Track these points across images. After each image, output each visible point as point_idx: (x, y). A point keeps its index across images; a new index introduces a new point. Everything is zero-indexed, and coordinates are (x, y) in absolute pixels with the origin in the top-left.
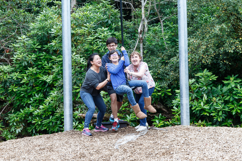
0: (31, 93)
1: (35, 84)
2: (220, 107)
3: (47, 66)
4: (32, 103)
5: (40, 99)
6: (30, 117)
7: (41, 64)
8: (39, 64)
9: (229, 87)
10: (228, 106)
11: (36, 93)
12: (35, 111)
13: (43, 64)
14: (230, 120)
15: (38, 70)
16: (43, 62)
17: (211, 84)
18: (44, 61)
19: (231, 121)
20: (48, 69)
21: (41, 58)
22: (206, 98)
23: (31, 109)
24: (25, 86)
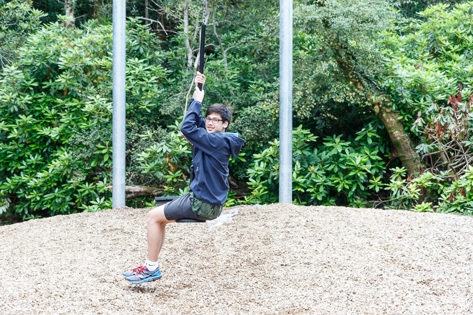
0: (23, 154)
1: (29, 141)
2: (320, 180)
3: (48, 113)
4: (25, 169)
5: (38, 162)
6: (21, 190)
7: (39, 111)
8: (37, 111)
9: (334, 152)
10: (331, 179)
11: (31, 153)
12: (31, 181)
13: (42, 110)
14: (333, 199)
15: (34, 120)
16: (42, 107)
17: (306, 147)
18: (44, 106)
19: (333, 201)
20: (51, 117)
21: (40, 101)
22: (299, 166)
23: (24, 178)
24: (14, 142)
